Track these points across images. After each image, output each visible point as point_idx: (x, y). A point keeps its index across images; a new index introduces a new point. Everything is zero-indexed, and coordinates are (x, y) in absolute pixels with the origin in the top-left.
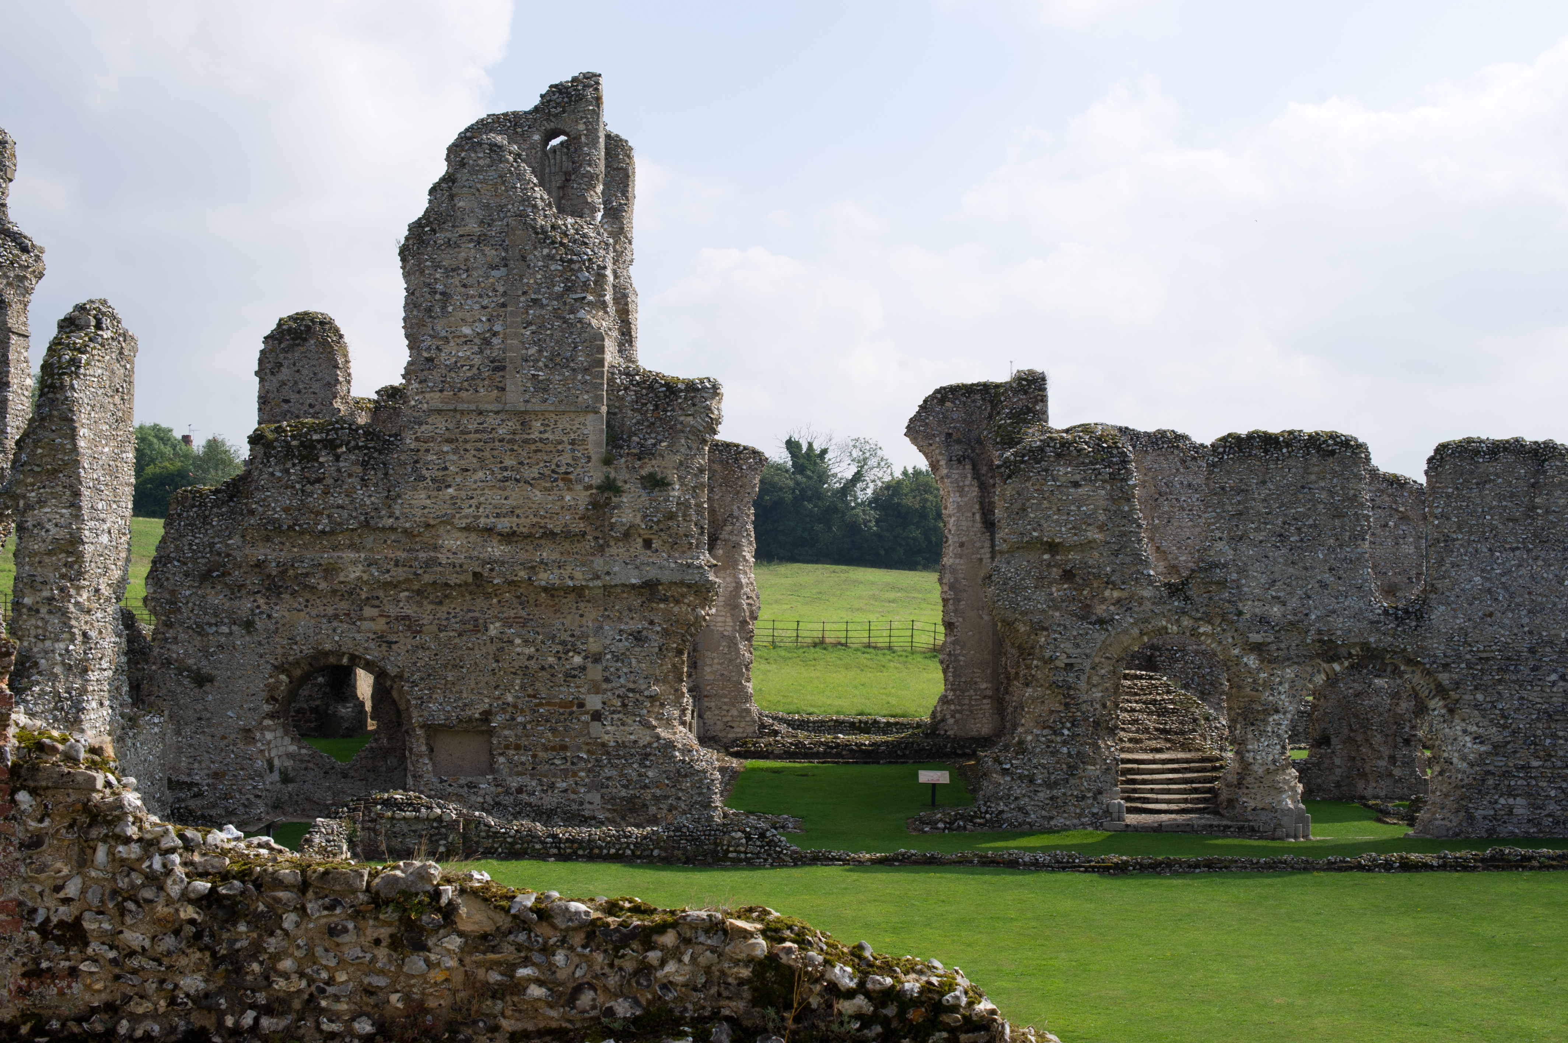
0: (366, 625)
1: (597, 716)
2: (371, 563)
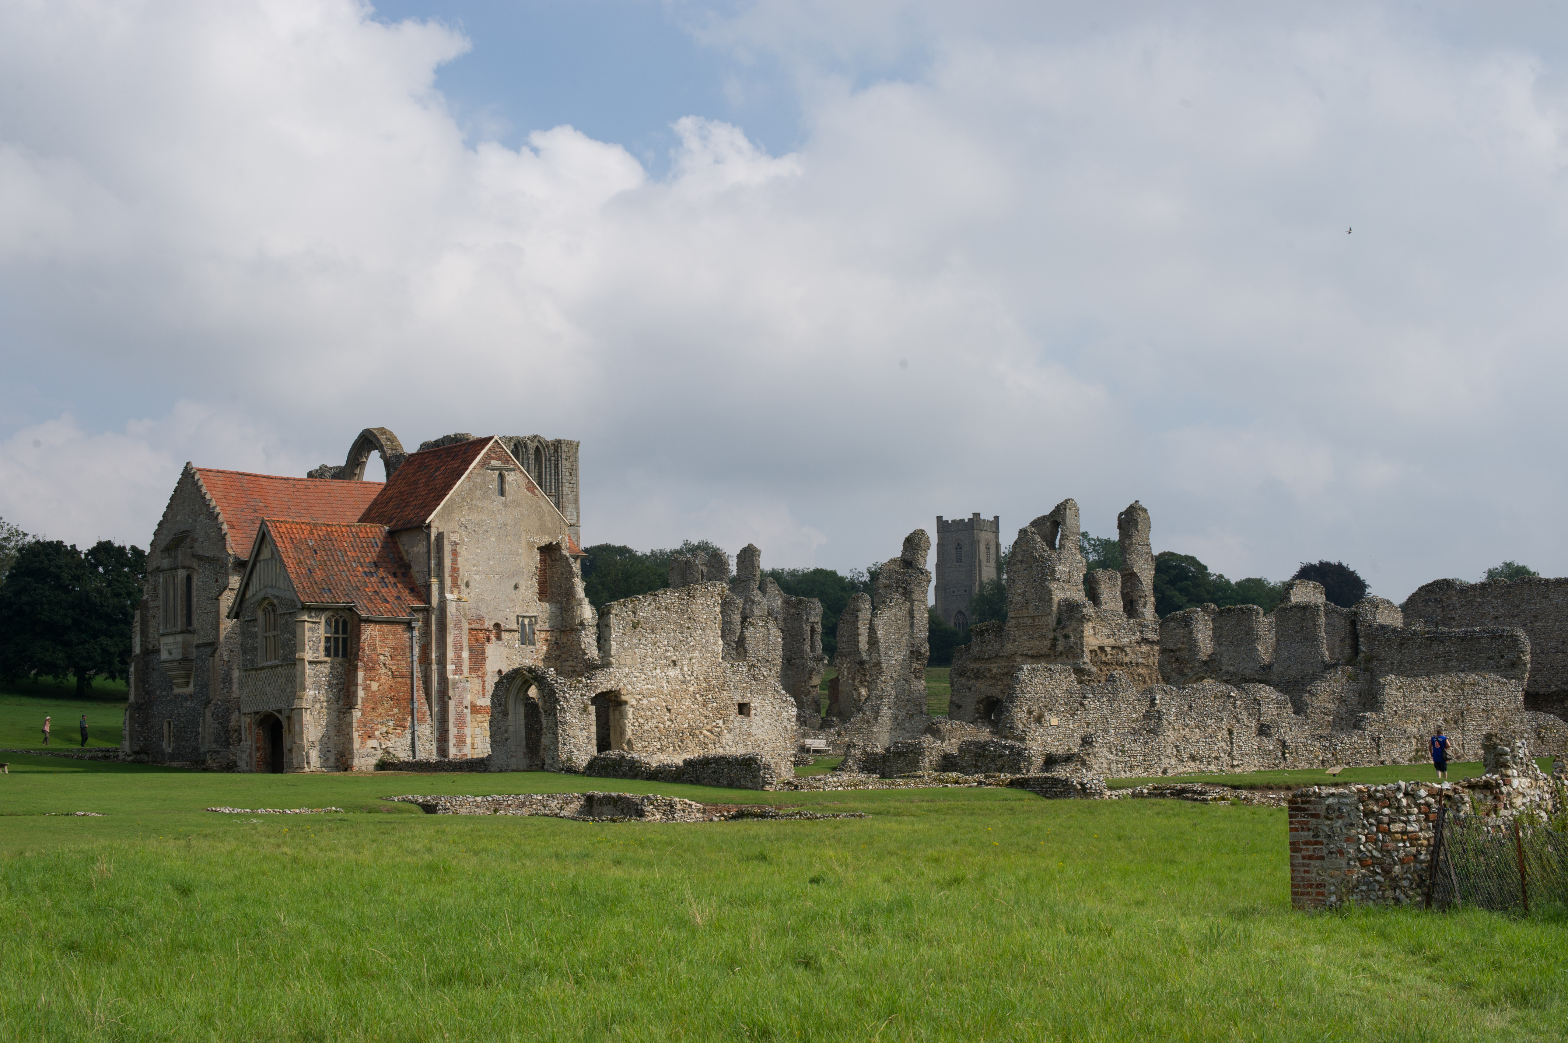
0: (999, 687)
2: (998, 667)
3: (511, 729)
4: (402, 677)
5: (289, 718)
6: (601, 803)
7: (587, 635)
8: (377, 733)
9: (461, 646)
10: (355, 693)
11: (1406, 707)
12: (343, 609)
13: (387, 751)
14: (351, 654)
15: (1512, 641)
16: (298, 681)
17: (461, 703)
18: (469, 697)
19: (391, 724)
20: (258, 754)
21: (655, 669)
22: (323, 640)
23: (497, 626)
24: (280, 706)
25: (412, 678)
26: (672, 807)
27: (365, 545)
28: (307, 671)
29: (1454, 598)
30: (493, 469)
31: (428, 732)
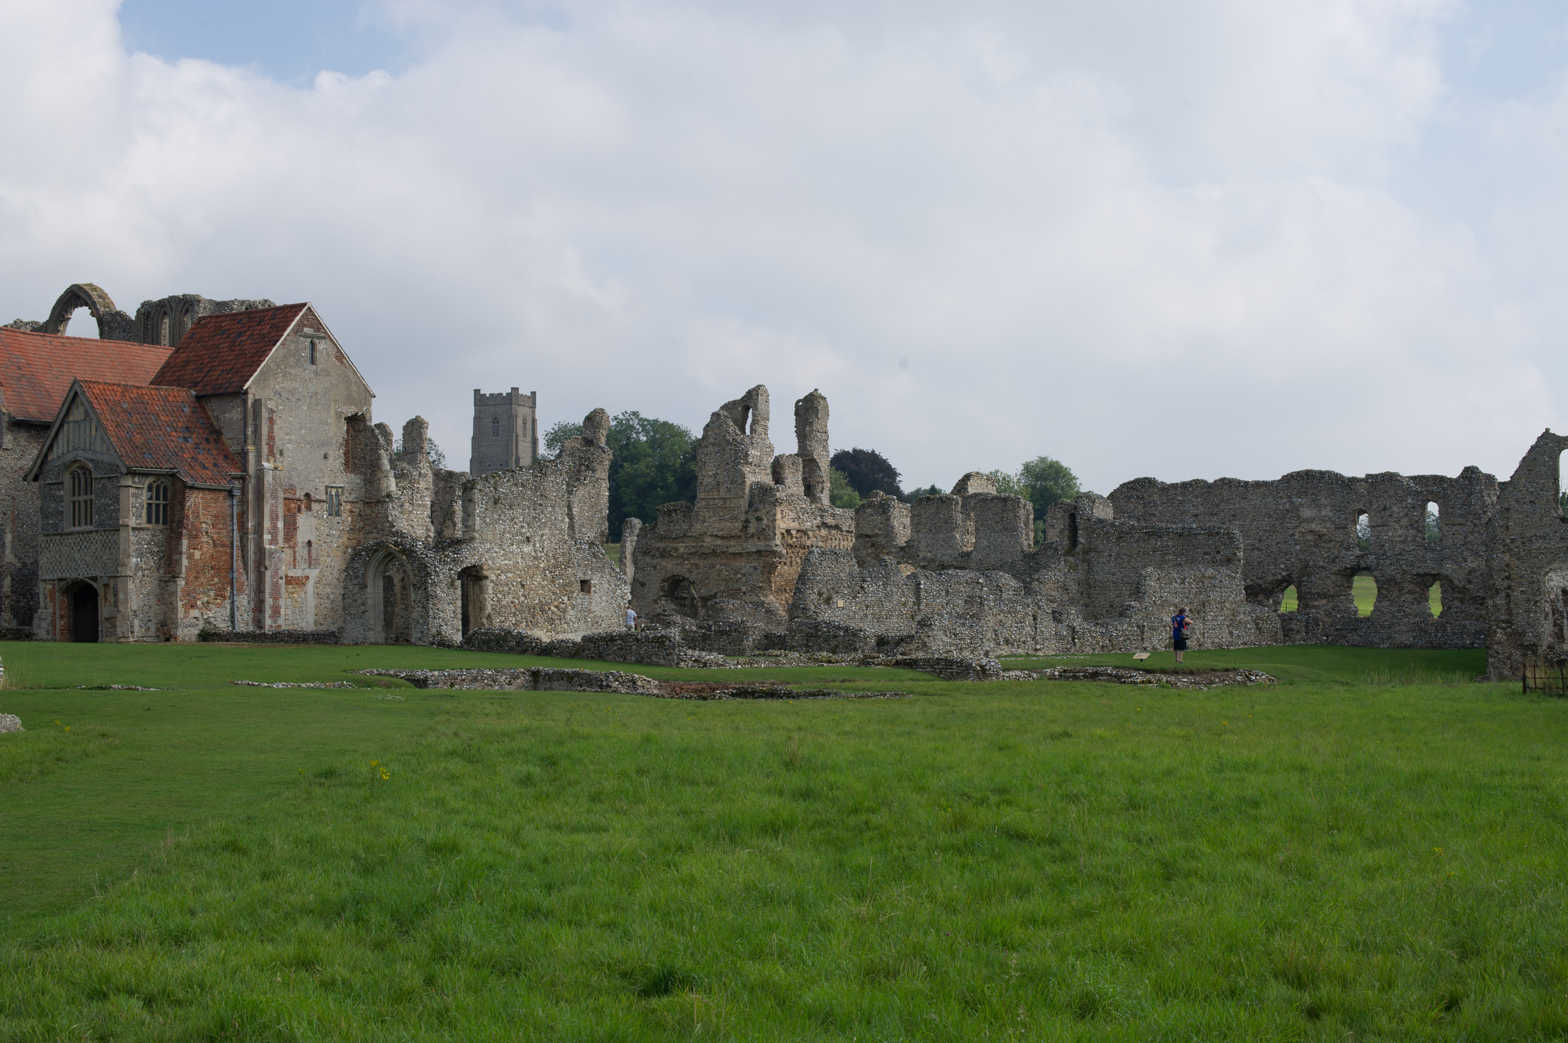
0: (685, 566)
1: (744, 593)
2: (686, 547)
3: (370, 602)
4: (223, 546)
5: (106, 586)
6: (550, 678)
7: (394, 508)
8: (199, 603)
9: (277, 516)
10: (179, 562)
11: (1162, 597)
12: (164, 475)
13: (207, 621)
14: (172, 521)
15: (1229, 538)
16: (122, 547)
17: (277, 573)
18: (284, 568)
19: (212, 593)
20: (62, 623)
21: (513, 545)
22: (145, 506)
23: (307, 495)
24: (93, 573)
25: (232, 548)
26: (635, 683)
27: (175, 409)
28: (131, 538)
29: (1155, 495)
30: (306, 336)
31: (245, 603)
